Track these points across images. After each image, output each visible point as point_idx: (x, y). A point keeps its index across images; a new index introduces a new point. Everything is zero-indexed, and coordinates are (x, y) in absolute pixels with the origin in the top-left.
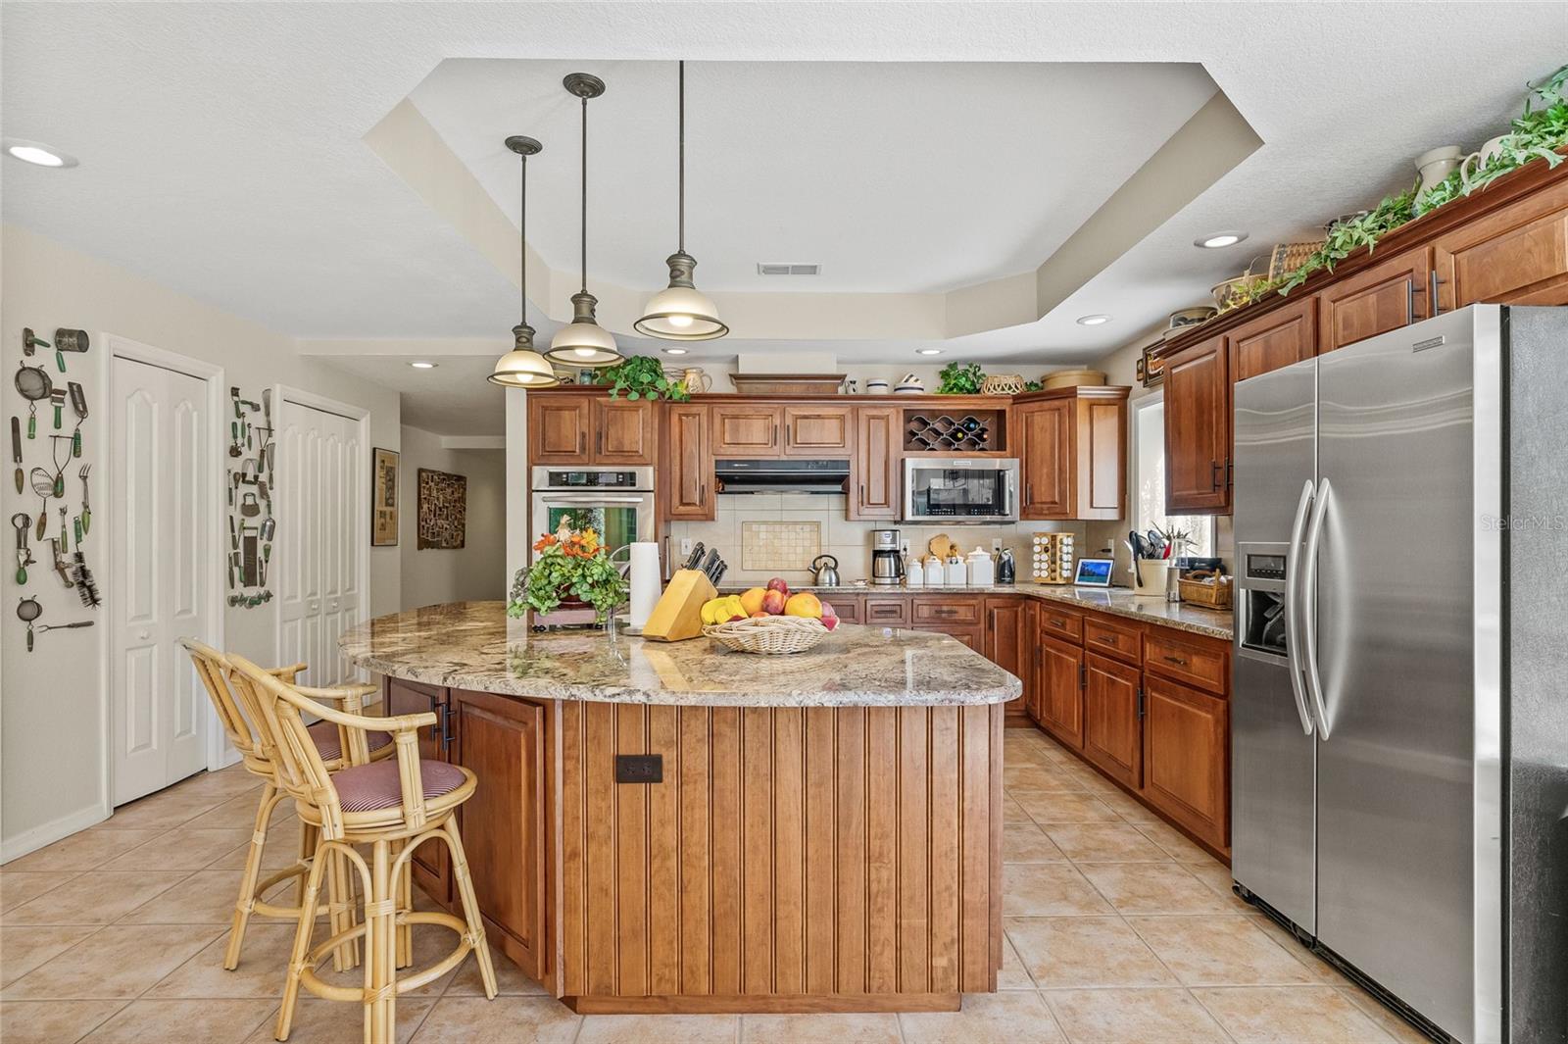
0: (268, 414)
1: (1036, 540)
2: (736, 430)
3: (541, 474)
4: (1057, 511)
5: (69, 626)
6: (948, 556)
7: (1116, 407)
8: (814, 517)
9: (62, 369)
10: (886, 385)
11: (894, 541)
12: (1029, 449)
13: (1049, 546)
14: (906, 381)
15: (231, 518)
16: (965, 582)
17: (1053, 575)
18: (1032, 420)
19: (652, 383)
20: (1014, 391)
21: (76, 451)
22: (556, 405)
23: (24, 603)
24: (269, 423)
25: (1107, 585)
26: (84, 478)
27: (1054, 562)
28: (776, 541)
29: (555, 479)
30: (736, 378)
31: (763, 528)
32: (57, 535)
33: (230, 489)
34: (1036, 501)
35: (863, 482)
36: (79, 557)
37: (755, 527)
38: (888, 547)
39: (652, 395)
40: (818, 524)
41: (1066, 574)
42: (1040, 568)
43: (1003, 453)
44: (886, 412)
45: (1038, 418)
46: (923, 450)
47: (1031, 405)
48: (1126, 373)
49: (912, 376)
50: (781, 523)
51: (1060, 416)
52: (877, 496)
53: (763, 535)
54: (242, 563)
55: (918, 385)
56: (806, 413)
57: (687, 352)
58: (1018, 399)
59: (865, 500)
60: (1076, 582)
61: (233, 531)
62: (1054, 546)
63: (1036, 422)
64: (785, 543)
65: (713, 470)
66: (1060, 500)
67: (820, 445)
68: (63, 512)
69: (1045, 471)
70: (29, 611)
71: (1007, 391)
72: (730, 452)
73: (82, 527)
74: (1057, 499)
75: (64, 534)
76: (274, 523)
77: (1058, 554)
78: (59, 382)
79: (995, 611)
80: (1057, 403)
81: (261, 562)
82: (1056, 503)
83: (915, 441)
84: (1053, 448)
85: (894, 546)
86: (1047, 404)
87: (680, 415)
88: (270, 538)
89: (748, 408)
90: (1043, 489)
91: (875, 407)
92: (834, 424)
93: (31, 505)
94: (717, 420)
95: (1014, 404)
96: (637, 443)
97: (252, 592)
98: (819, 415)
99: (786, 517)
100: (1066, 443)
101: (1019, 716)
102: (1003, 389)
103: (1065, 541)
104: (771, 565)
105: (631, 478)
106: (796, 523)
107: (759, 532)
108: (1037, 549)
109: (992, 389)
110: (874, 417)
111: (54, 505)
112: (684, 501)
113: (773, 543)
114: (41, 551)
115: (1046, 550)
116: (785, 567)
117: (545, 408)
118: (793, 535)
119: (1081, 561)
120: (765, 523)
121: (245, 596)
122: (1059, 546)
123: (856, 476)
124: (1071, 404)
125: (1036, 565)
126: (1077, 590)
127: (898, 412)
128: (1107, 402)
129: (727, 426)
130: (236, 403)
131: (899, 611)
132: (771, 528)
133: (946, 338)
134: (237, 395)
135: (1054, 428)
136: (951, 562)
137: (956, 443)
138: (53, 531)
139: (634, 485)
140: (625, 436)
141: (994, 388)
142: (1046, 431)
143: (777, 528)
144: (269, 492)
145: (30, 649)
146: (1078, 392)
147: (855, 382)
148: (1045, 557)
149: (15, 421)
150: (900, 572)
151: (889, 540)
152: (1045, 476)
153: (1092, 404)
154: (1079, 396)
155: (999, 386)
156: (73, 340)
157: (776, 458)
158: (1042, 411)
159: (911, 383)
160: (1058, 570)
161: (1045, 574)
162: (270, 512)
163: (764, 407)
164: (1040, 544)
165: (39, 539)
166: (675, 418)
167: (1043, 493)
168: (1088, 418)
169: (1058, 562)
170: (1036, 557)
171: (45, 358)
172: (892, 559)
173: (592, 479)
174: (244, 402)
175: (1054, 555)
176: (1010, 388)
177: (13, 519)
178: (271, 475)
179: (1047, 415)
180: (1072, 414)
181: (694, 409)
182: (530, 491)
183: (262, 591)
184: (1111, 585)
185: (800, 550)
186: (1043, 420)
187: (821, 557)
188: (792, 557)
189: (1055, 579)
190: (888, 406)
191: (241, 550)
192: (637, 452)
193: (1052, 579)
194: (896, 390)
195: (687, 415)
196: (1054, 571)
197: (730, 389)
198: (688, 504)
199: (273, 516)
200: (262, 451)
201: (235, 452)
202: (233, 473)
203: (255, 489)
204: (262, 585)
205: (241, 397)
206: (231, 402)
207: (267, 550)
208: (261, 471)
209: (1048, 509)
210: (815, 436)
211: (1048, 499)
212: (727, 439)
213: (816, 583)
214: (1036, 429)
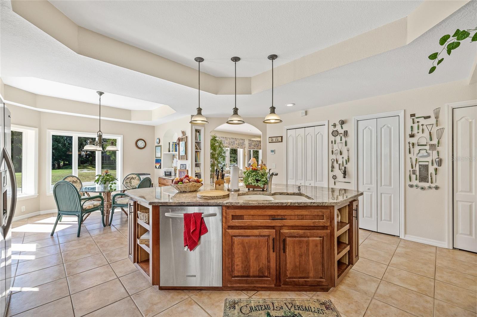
0: (437, 117)
5: (345, 182)
9: (342, 129)
15: (411, 158)
21: (346, 145)
23: (333, 176)
24: (438, 121)
26: (348, 151)
32: (341, 163)
33: (410, 149)
36: (345, 167)
54: (418, 173)
61: (411, 163)
68: (343, 158)
70: (334, 177)
73: (348, 161)
75: (343, 163)
76: (441, 159)
78: (341, 131)
81: (431, 174)
88: (438, 165)
93: (334, 157)
97: (425, 184)
111: (340, 158)
114: (336, 166)
121: (419, 185)
130: (413, 119)
134: (414, 116)
138: (340, 162)
144: (437, 147)
145: (335, 185)
149: (332, 141)
156: (343, 123)
162: (438, 156)
165: (337, 164)
171: (338, 128)
174: (417, 118)
177: (332, 159)
178: (439, 141)
183: (433, 185)
191: (417, 169)
199: (441, 157)
200: (430, 133)
201: (412, 136)
202: (411, 143)
203: (427, 147)
204: (432, 183)
205: (417, 116)
206: (409, 120)
207: (436, 170)
208: (431, 140)
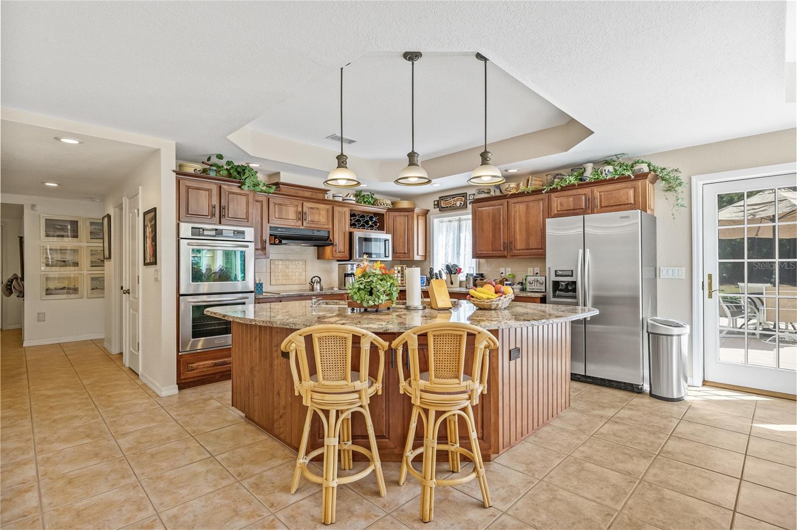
2: (280, 212)
3: (186, 229)
4: (406, 256)
7: (424, 217)
8: (304, 257)
10: (340, 197)
12: (395, 231)
17: (402, 282)
18: (396, 219)
22: (196, 186)
27: (402, 277)
28: (286, 269)
29: (195, 232)
31: (281, 263)
34: (397, 252)
35: (336, 242)
37: (277, 263)
40: (306, 261)
43: (384, 232)
45: (398, 219)
46: (355, 228)
47: (395, 213)
48: (429, 204)
50: (289, 260)
51: (407, 219)
52: (341, 248)
53: (280, 267)
55: (353, 199)
56: (313, 207)
58: (390, 210)
59: (337, 250)
63: (397, 220)
64: (290, 270)
65: (268, 232)
66: (408, 252)
67: (318, 222)
69: (401, 240)
72: (276, 223)
74: (406, 252)
80: (406, 214)
84: (405, 230)
86: (402, 213)
89: (286, 201)
90: (400, 247)
91: (338, 206)
92: (323, 213)
94: (271, 205)
95: (387, 212)
96: (246, 214)
98: (317, 208)
99: (291, 257)
100: (410, 230)
104: (284, 282)
105: (242, 234)
106: (295, 260)
107: (278, 265)
109: (382, 204)
110: (339, 211)
113: (285, 271)
116: (291, 283)
117: (188, 188)
118: (294, 267)
120: (281, 260)
123: (333, 239)
124: (412, 214)
127: (347, 211)
128: (421, 215)
129: (276, 209)
132: (284, 263)
133: (380, 181)
135: (405, 223)
137: (367, 226)
139: (244, 238)
140: (239, 210)
142: (402, 224)
143: (287, 262)
146: (415, 209)
148: (399, 275)
151: (350, 269)
152: (401, 242)
153: (418, 215)
154: (415, 211)
157: (299, 228)
158: (400, 216)
163: (294, 201)
167: (400, 249)
168: (417, 221)
170: (395, 275)
173: (219, 233)
175: (402, 274)
176: (387, 205)
179: (402, 218)
180: (413, 217)
182: (179, 239)
184: (426, 285)
185: (297, 274)
186: (400, 220)
187: (314, 277)
188: (294, 278)
190: (343, 207)
192: (246, 219)
194: (345, 200)
195: (257, 201)
196: (403, 280)
198: (257, 249)
209: (403, 256)
210: (316, 218)
211: (403, 252)
212: (277, 216)
213: (312, 290)
214: (398, 224)
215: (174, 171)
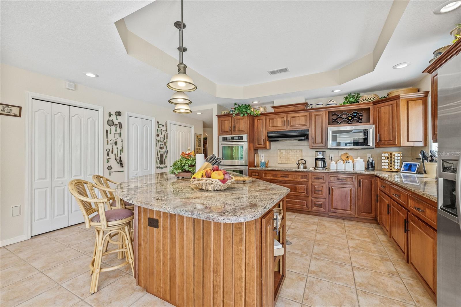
0: (166, 127)
1: (383, 155)
2: (273, 123)
3: (221, 137)
4: (392, 143)
5: (119, 171)
6: (346, 160)
7: (421, 101)
8: (300, 147)
9: (117, 120)
10: (322, 104)
11: (323, 155)
12: (379, 121)
13: (389, 157)
14: (329, 102)
15: (157, 150)
16: (352, 169)
17: (391, 168)
18: (381, 111)
19: (246, 111)
20: (372, 100)
21: (120, 136)
22: (224, 120)
23: (109, 166)
24: (166, 129)
25: (415, 172)
26: (122, 142)
27: (391, 163)
28: (288, 155)
29: (224, 139)
30: (273, 107)
31: (284, 151)
32: (116, 153)
33: (157, 144)
34: (382, 140)
35: (313, 136)
36: (120, 157)
37: (282, 151)
38: (321, 157)
39: (246, 115)
40: (301, 150)
41: (396, 168)
42: (385, 165)
43: (369, 123)
44: (321, 113)
45: (383, 109)
46: (336, 124)
47: (380, 104)
49: (332, 100)
50: (290, 150)
51: (392, 107)
52: (318, 140)
53: (284, 153)
54: (160, 160)
55: (334, 103)
56: (294, 116)
57: (259, 102)
58: (375, 103)
59: (314, 142)
60: (401, 171)
61: (157, 152)
62: (391, 157)
64: (290, 155)
65: (267, 135)
66: (393, 139)
67: (299, 125)
68: (117, 148)
69: (386, 128)
70: (109, 168)
71: (369, 100)
72: (271, 129)
73: (121, 151)
75: (118, 153)
76: (168, 151)
77: (393, 160)
78: (116, 122)
79: (362, 180)
80: (391, 102)
81: (164, 159)
82: (391, 140)
83: (332, 122)
84: (389, 119)
85: (323, 157)
86: (386, 103)
87: (258, 120)
88: (167, 154)
89: (277, 116)
90: (385, 135)
91: (318, 111)
92: (303, 119)
93: (110, 147)
94: (268, 120)
95: (373, 105)
96: (243, 128)
97: (162, 166)
98: (298, 116)
99: (291, 148)
100: (395, 117)
101: (373, 219)
102: (367, 100)
103: (396, 155)
104: (287, 162)
105: (241, 138)
106: (294, 150)
107: (283, 152)
108: (384, 158)
110: (317, 115)
111: (115, 147)
112: (259, 144)
113: (287, 156)
114: (112, 156)
115: (388, 158)
116: (291, 163)
117: (221, 121)
118: (293, 153)
119: (404, 163)
120: (285, 150)
121: (160, 166)
122: (393, 157)
123: (311, 134)
124: (398, 102)
125: (383, 164)
126: (402, 174)
127: (326, 113)
128: (416, 99)
129: (270, 122)
131: (323, 178)
132: (286, 151)
133: (339, 85)
134: (158, 123)
135: (390, 112)
136: (347, 162)
137: (349, 121)
138: (115, 152)
139: (242, 139)
140: (240, 127)
141: (364, 100)
142: (386, 114)
143: (289, 151)
144: (167, 144)
145: (110, 176)
146: (400, 97)
147: (312, 105)
148: (387, 161)
149: (107, 131)
150: (324, 165)
151: (321, 154)
152: (386, 131)
153: (408, 101)
154: (401, 98)
155: (365, 99)
156: (119, 114)
157: (285, 130)
158: (384, 106)
159: (331, 102)
160: (393, 166)
161: (387, 167)
162: (167, 148)
163: (282, 115)
164: (385, 156)
165: (112, 154)
166: (256, 121)
167: (385, 137)
168: (406, 107)
169: (393, 163)
170: (383, 161)
171: (113, 118)
172: (322, 161)
173: (233, 138)
174: (160, 125)
175: (391, 160)
176: (370, 99)
177: (107, 150)
178: (167, 140)
179: (387, 107)
180: (398, 105)
181: (262, 118)
182: (218, 142)
183: (165, 166)
184: (416, 173)
185: (295, 158)
186: (385, 109)
187: (300, 160)
188: (293, 160)
189: (391, 169)
190: (323, 111)
191: (159, 156)
192: (243, 130)
193: (390, 170)
194: (326, 105)
195: (259, 120)
196: (391, 166)
197: (272, 110)
198: (260, 145)
199: (167, 149)
200: (165, 135)
201: (158, 135)
202: (157, 140)
203: (163, 143)
204: (165, 164)
205: (160, 124)
206: (157, 125)
207: (166, 157)
208: (164, 139)
209: (387, 143)
210: (297, 123)
211: (388, 139)
212: (271, 125)
213: (298, 168)
214: (382, 113)
215: (216, 116)
